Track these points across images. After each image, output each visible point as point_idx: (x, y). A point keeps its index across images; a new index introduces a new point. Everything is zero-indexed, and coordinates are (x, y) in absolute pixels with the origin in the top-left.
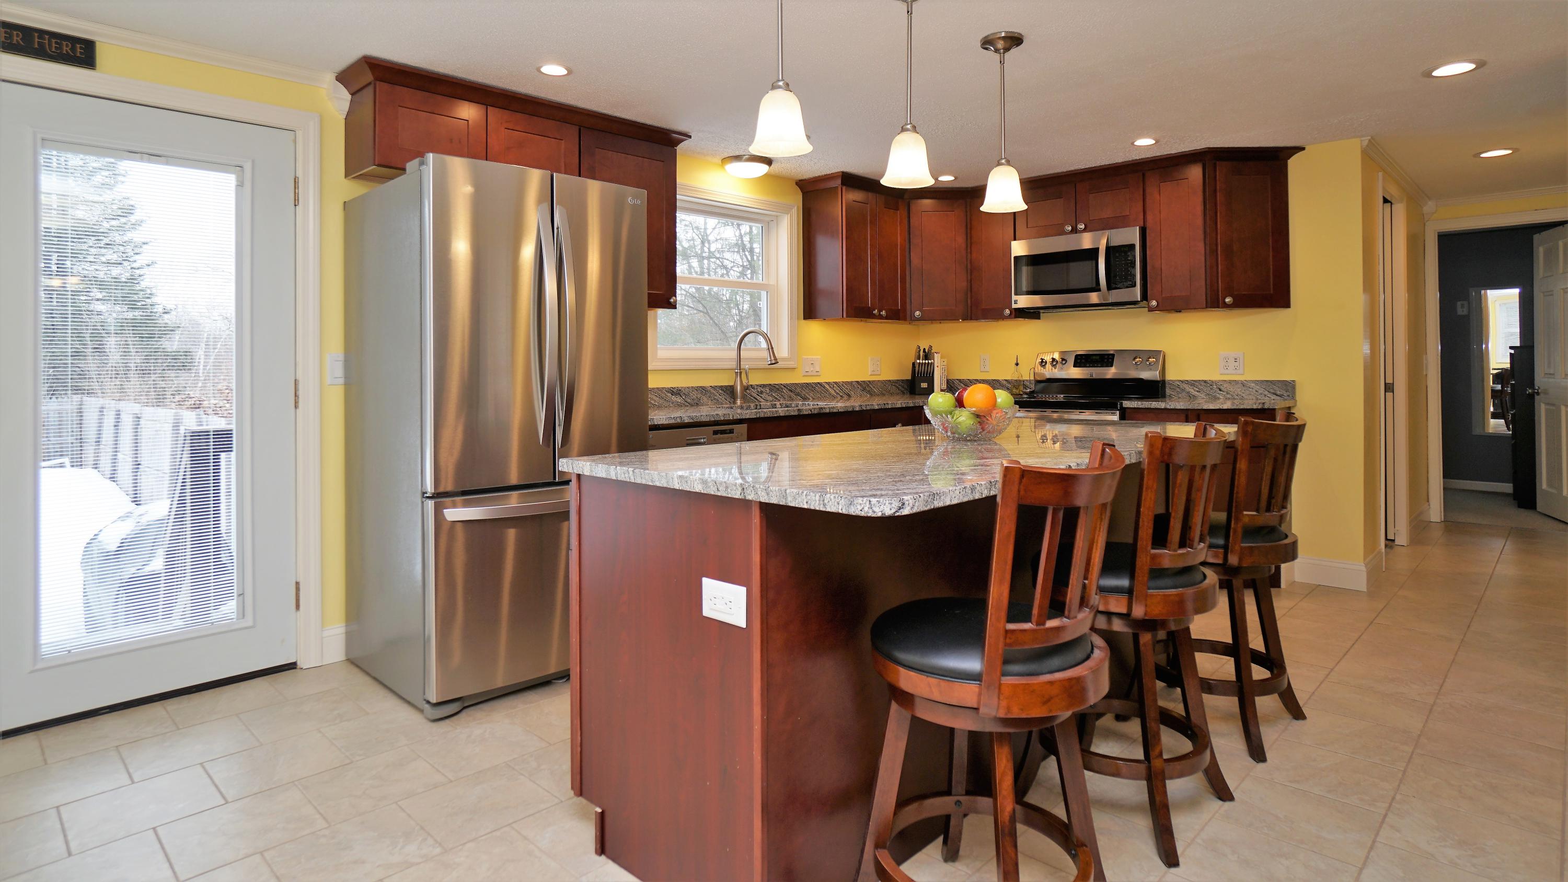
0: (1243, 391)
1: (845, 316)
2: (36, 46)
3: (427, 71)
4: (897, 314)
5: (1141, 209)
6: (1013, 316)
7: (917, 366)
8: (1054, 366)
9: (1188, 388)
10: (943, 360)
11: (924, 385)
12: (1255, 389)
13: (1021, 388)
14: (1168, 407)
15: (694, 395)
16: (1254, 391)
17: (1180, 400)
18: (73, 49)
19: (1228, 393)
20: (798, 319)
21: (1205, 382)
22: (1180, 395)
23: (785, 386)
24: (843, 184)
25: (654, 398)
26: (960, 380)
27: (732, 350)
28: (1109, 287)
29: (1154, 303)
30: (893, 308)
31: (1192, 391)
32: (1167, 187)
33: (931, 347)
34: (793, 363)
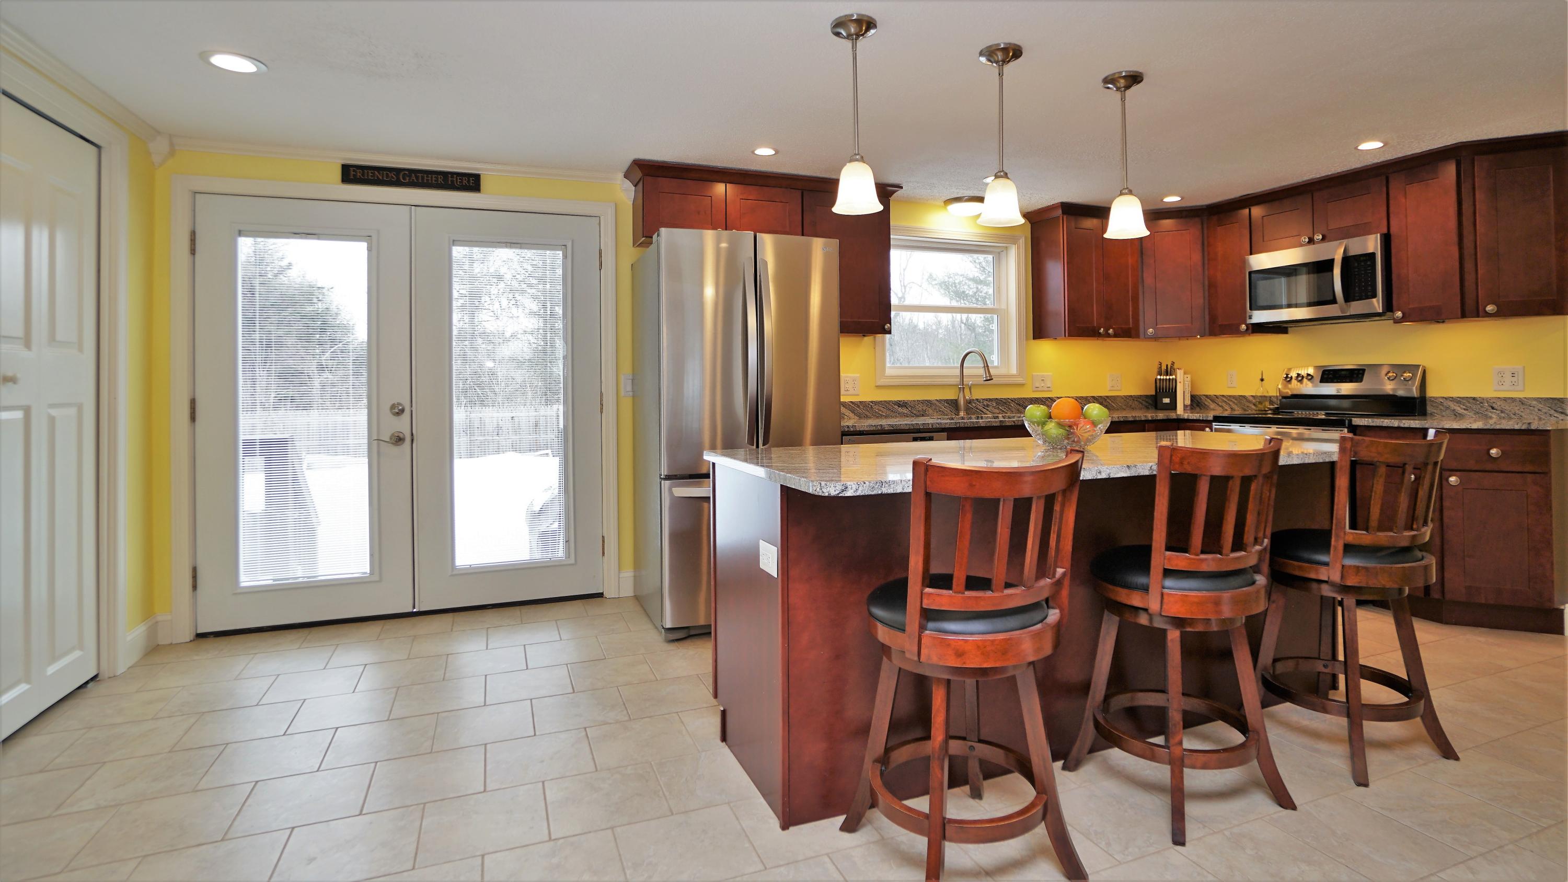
0: (1522, 410)
1: (1067, 335)
2: (450, 183)
3: (678, 164)
4: (1128, 332)
5: (1384, 214)
6: (1250, 331)
7: (1158, 382)
8: (1301, 381)
9: (1453, 406)
10: (1186, 376)
11: (1166, 400)
12: (1538, 407)
13: (1267, 404)
14: (1402, 425)
15: (920, 407)
16: (1536, 410)
17: (1444, 419)
18: (469, 181)
19: (1502, 412)
20: (1027, 339)
21: (1474, 399)
22: (1444, 413)
23: (1013, 400)
24: (1064, 213)
25: (882, 409)
26: (1207, 396)
27: (956, 368)
28: (1348, 298)
29: (1399, 314)
30: (1123, 326)
31: (1459, 409)
32: (1414, 190)
33: (1173, 363)
34: (1022, 379)
